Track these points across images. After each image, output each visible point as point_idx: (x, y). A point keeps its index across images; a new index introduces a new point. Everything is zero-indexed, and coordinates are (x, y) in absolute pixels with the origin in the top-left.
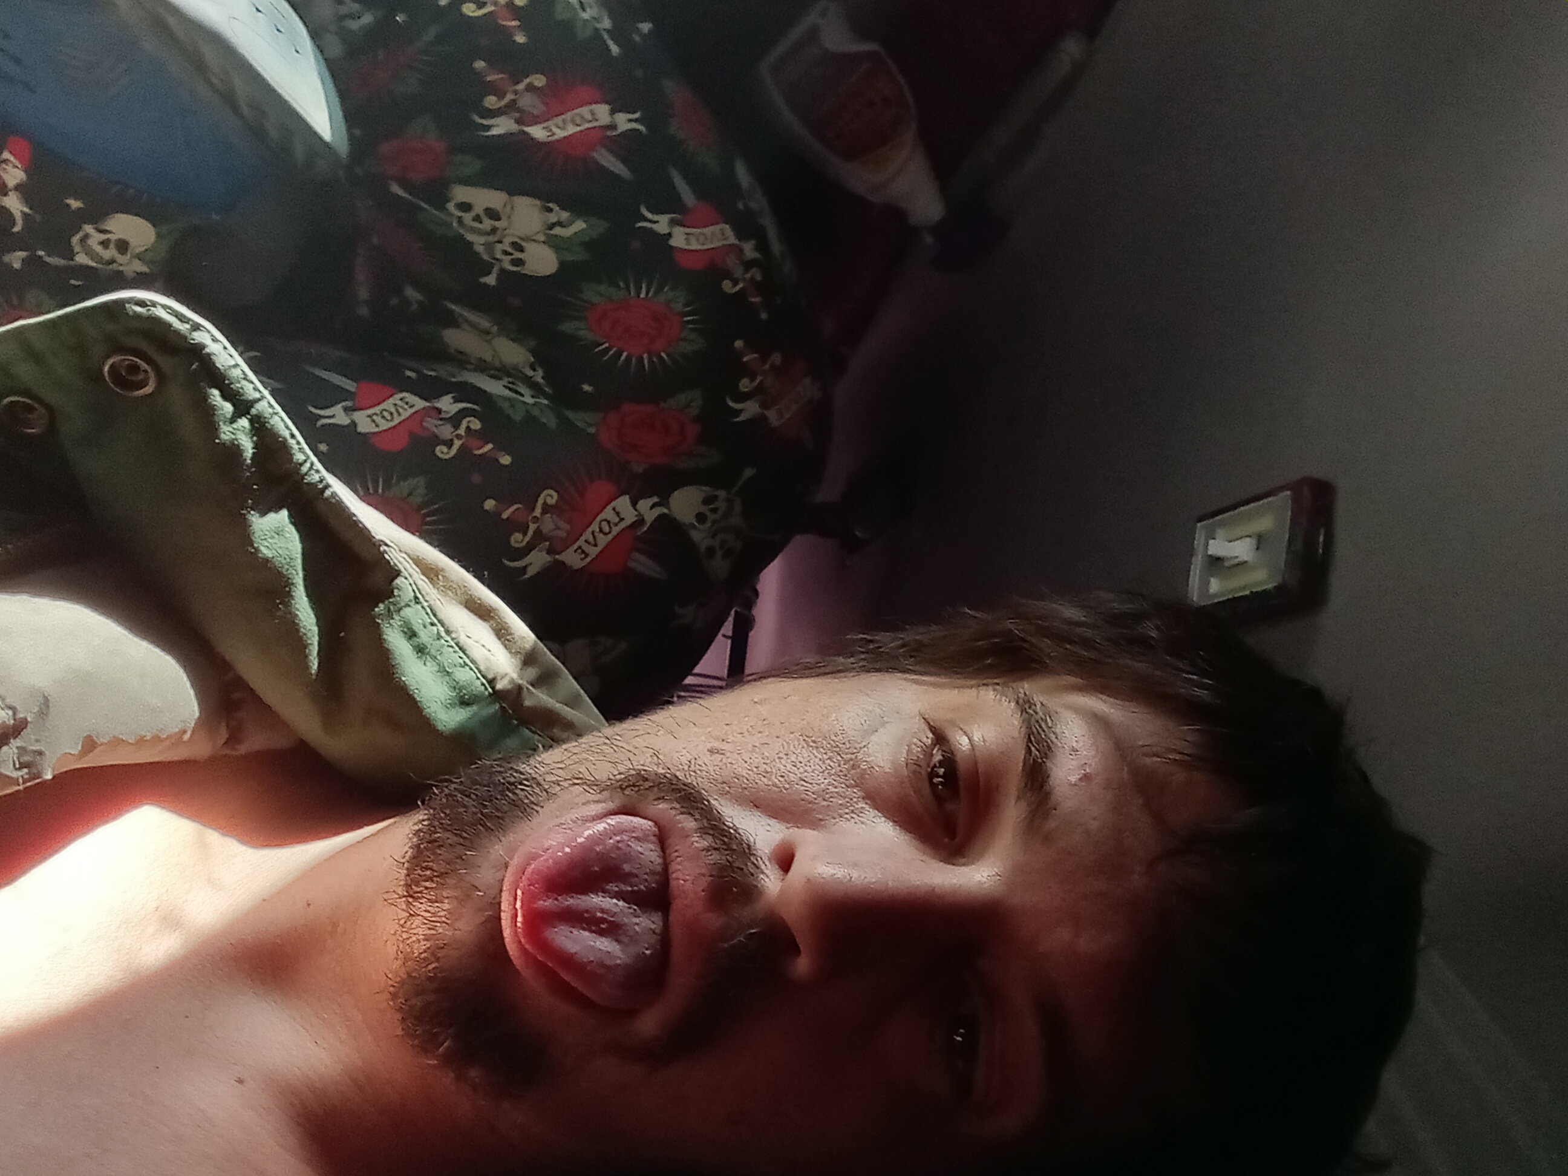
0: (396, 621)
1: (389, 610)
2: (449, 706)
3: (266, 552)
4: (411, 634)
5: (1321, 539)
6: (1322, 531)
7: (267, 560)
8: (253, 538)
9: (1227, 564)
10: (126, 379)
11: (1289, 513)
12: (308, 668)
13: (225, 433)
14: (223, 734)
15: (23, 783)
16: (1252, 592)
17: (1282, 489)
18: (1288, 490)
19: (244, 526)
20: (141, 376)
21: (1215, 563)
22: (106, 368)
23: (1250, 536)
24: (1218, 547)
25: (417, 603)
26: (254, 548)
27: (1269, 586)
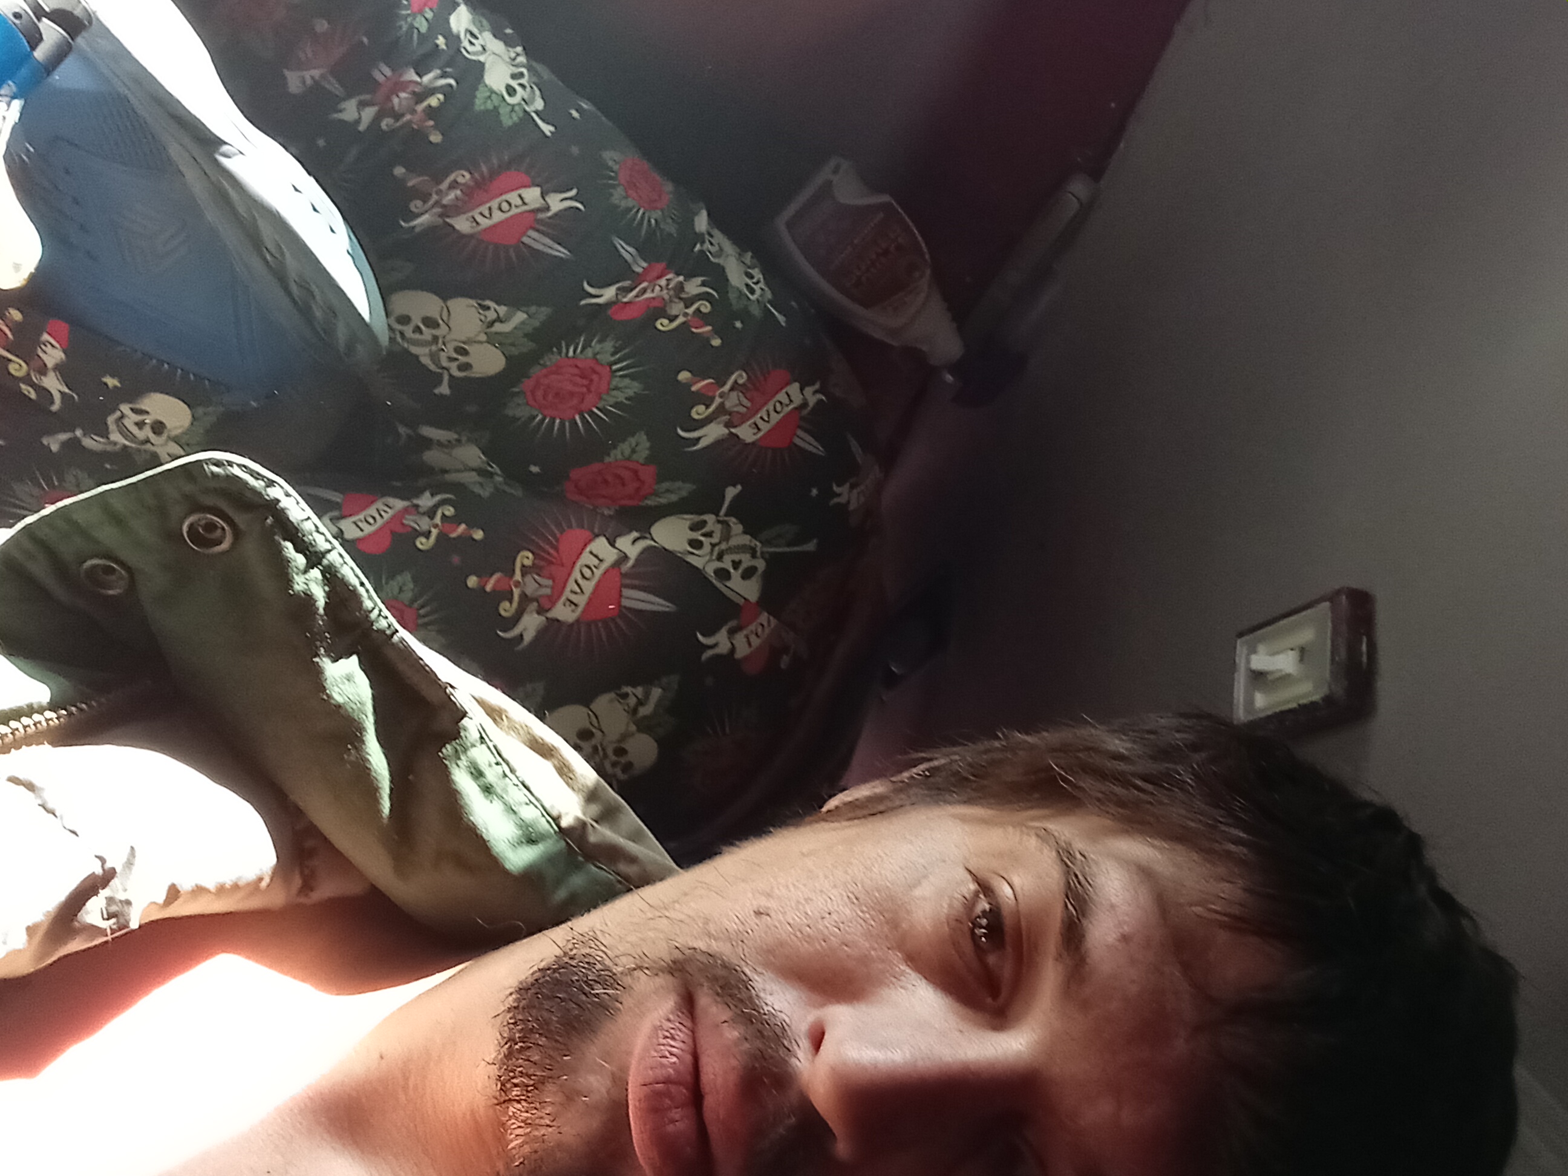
0: (464, 762)
1: (456, 751)
2: (516, 844)
3: (339, 698)
4: (477, 774)
5: (1364, 647)
6: (1365, 639)
7: (339, 706)
8: (325, 685)
9: (1270, 677)
10: (203, 537)
11: (1330, 624)
12: (379, 811)
13: (298, 584)
14: (297, 882)
15: (112, 934)
16: (1299, 705)
17: (1322, 599)
18: (1325, 601)
19: (317, 673)
20: (219, 532)
21: (1259, 678)
22: (185, 528)
23: (1292, 649)
24: (1261, 661)
25: (482, 743)
26: (327, 694)
27: (1316, 698)
